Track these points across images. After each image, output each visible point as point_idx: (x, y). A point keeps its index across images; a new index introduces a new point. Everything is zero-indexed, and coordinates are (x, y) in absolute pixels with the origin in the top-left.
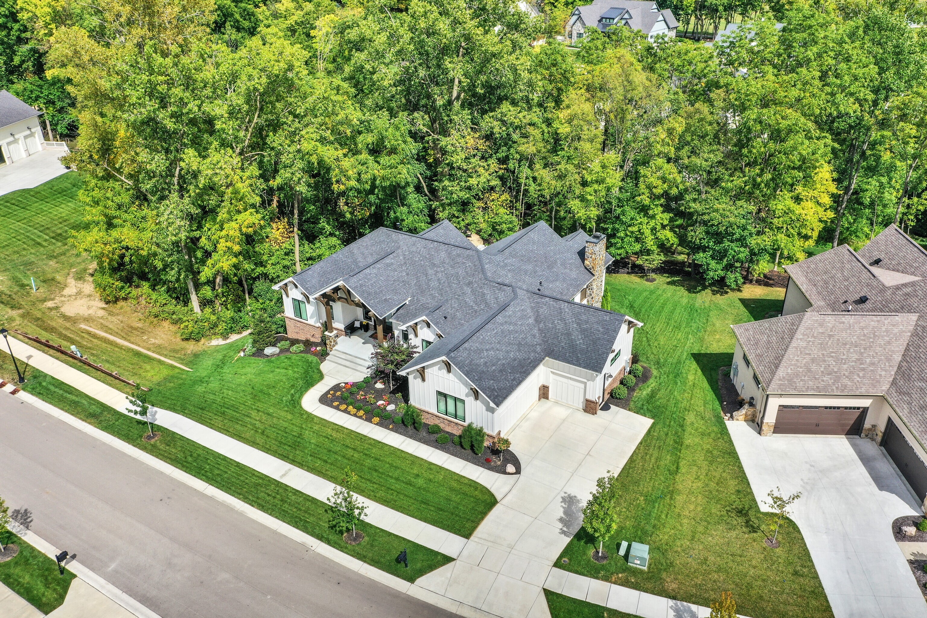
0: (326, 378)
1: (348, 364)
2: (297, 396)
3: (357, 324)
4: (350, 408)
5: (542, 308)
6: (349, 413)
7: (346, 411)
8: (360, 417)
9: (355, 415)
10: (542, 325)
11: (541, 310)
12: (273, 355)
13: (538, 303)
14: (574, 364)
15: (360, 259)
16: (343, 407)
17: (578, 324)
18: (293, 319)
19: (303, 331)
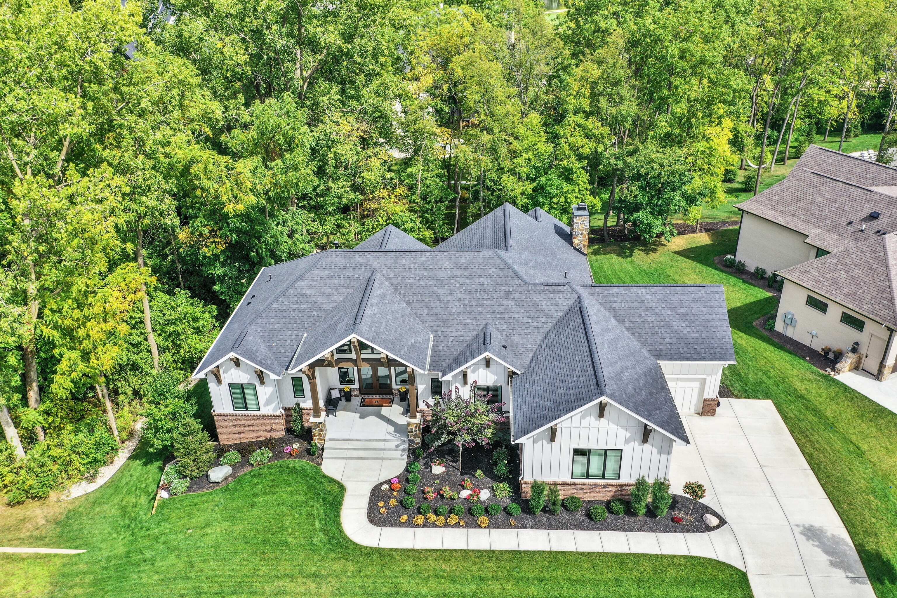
0: (349, 486)
3: (335, 394)
4: (432, 517)
5: (615, 301)
7: (426, 524)
8: (457, 525)
9: (446, 525)
10: (627, 323)
11: (616, 305)
12: (226, 479)
13: (606, 297)
16: (420, 520)
18: (232, 415)
19: (251, 428)
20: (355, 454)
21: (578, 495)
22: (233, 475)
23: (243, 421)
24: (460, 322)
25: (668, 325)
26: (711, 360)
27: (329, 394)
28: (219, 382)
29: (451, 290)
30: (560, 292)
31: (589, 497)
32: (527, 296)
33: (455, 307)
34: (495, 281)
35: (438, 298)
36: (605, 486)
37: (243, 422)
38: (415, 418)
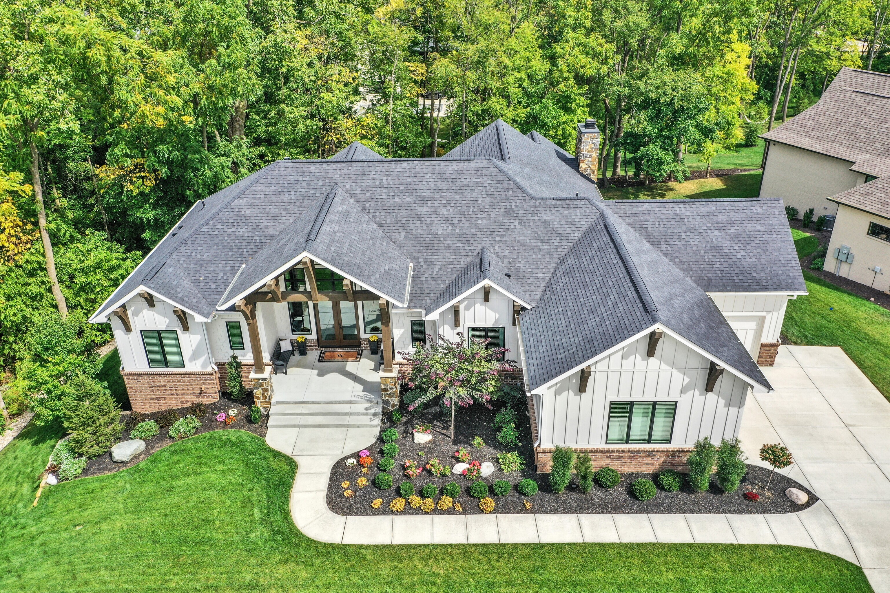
0: (302, 462)
1: (320, 420)
2: (276, 518)
3: (286, 346)
4: (417, 501)
5: (647, 220)
6: (419, 511)
7: (409, 510)
8: (451, 511)
9: (436, 511)
10: (664, 247)
11: (649, 225)
12: (136, 457)
13: (635, 215)
14: (755, 290)
15: (264, 222)
16: (399, 504)
17: (720, 229)
18: (147, 374)
19: (174, 391)
20: (311, 420)
21: (614, 466)
22: (146, 452)
23: (162, 381)
24: (448, 247)
25: (716, 248)
26: (776, 290)
27: (278, 346)
28: (128, 329)
29: (435, 208)
30: (576, 208)
31: (628, 468)
32: (533, 214)
33: (441, 228)
34: (492, 196)
35: (419, 218)
36: (651, 453)
37: (162, 383)
38: (391, 371)
